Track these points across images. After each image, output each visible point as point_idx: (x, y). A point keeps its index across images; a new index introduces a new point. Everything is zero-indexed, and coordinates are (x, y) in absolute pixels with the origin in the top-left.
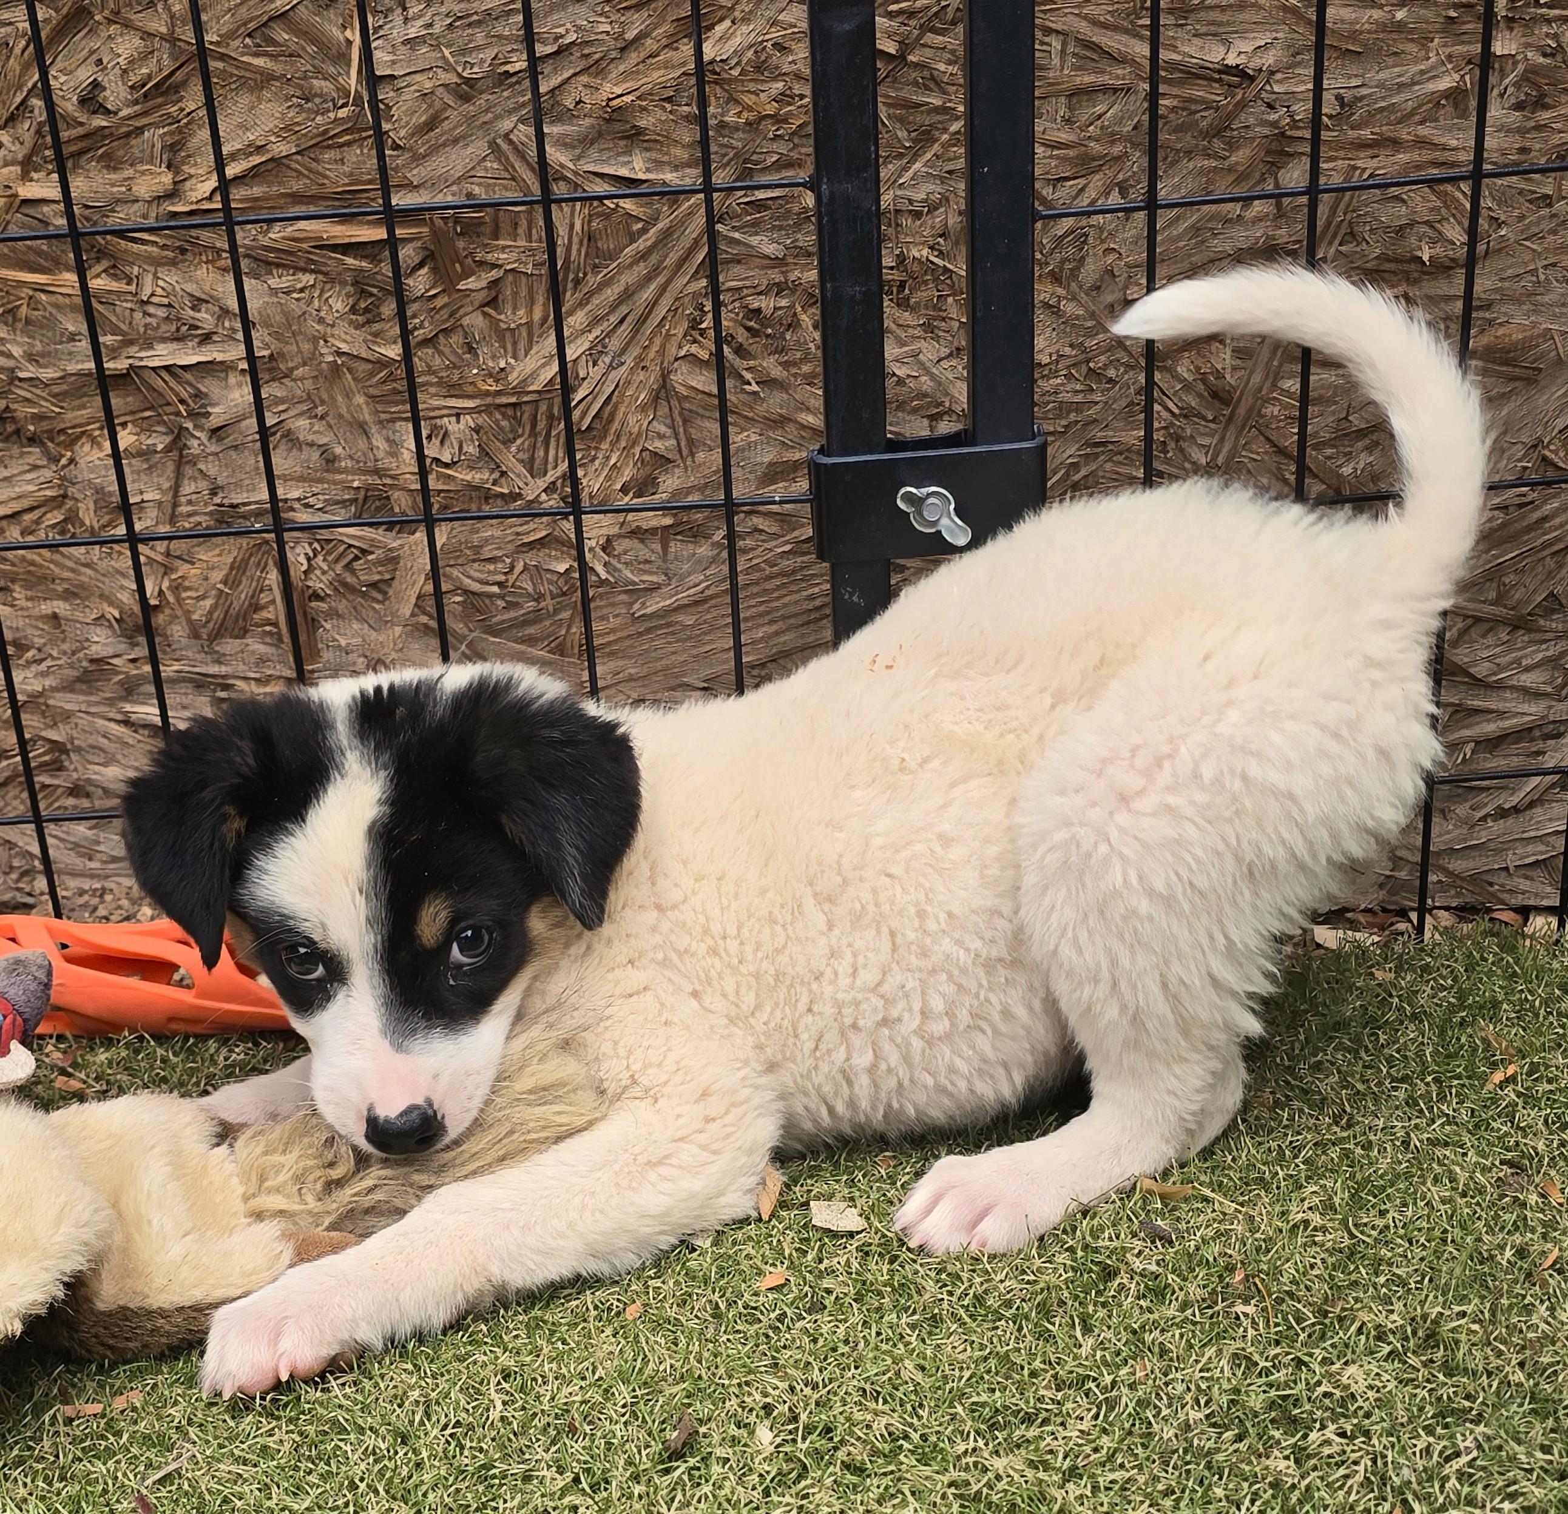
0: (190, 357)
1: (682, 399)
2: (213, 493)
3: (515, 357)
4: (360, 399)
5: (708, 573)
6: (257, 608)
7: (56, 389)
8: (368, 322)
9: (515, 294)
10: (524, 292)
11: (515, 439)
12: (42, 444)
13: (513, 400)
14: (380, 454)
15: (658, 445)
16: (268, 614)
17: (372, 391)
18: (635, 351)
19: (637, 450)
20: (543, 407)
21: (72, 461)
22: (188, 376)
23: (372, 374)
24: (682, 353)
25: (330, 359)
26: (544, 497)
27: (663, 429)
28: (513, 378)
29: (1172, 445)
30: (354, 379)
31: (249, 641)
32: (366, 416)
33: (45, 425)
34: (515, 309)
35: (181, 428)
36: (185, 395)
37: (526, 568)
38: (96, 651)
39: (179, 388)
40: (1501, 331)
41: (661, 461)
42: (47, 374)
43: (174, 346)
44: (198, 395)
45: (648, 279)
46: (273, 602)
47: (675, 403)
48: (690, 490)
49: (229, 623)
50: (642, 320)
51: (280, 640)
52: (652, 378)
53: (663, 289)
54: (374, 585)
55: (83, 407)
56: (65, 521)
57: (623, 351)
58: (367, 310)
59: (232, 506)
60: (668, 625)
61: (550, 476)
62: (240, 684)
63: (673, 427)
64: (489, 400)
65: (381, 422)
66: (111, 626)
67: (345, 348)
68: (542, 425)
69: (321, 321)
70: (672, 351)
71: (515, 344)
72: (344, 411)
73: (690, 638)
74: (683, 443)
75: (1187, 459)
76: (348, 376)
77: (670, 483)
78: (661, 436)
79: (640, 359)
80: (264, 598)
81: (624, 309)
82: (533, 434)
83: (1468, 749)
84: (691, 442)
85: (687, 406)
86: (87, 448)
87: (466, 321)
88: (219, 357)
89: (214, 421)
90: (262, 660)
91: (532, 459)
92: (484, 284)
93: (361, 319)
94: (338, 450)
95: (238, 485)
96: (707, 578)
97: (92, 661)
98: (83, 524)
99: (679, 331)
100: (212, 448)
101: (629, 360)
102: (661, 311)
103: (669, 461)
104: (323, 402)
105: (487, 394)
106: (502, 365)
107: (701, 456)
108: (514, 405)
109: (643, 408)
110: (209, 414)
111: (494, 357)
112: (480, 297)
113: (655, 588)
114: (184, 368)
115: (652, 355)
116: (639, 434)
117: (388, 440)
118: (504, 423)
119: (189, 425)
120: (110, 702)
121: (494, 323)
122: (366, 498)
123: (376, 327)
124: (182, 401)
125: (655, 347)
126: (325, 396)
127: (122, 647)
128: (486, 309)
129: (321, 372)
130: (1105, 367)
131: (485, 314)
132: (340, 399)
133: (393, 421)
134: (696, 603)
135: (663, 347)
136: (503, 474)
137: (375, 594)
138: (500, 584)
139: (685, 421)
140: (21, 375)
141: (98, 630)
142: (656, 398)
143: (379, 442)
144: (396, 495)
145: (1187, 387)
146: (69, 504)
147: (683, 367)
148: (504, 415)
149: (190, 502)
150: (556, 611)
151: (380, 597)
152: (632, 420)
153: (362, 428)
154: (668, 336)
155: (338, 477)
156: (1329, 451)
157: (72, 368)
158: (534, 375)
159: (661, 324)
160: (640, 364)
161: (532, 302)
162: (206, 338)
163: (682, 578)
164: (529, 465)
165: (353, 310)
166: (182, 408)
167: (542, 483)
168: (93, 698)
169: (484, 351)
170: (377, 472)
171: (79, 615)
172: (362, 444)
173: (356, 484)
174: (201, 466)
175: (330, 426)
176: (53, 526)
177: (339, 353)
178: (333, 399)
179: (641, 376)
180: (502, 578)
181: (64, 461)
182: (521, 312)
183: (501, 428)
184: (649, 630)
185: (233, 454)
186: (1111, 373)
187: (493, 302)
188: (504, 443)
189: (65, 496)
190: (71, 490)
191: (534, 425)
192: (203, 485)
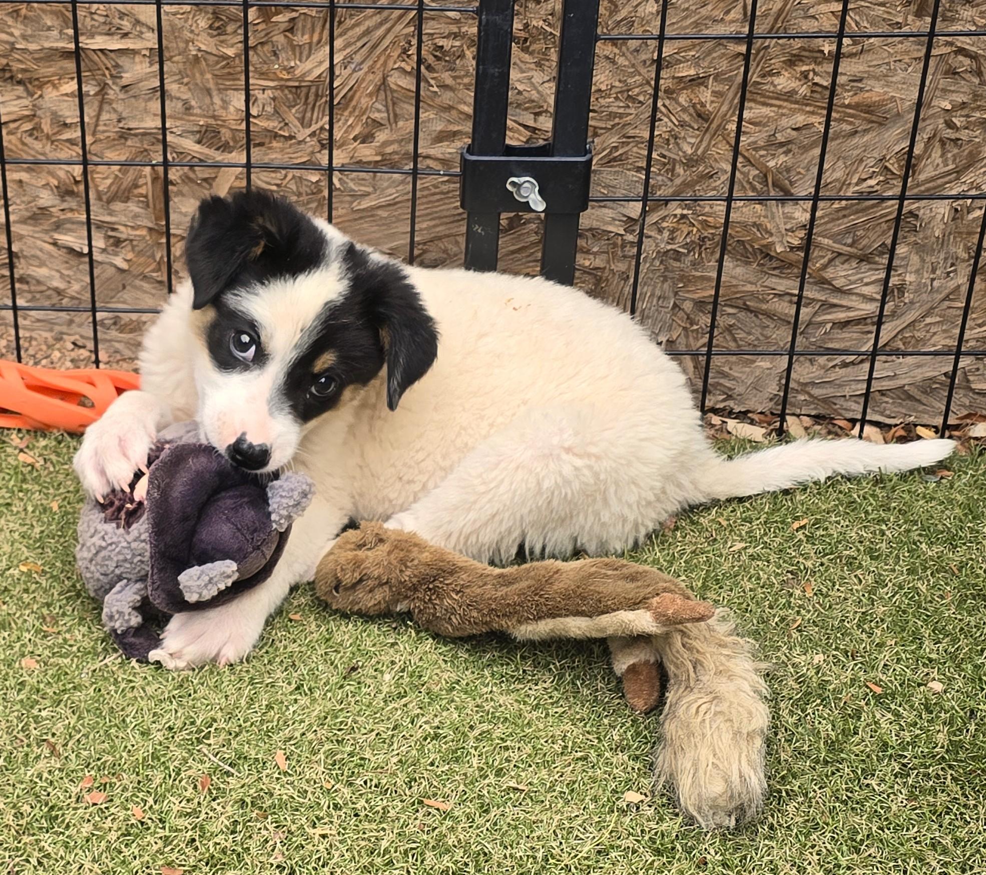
0: (115, 44)
1: (392, 91)
2: (119, 121)
3: (300, 60)
4: (209, 76)
5: (399, 188)
6: (136, 186)
7: (36, 56)
8: (219, 34)
9: (304, 27)
10: (309, 25)
11: (294, 106)
12: (25, 85)
13: (297, 84)
14: (217, 107)
15: (376, 116)
16: (143, 191)
17: (216, 73)
18: (369, 63)
19: (364, 118)
20: (313, 90)
21: (41, 96)
22: (112, 55)
23: (217, 63)
24: (396, 66)
25: (194, 53)
26: (308, 139)
27: (380, 107)
28: (298, 72)
29: (672, 141)
30: (208, 65)
31: (129, 204)
32: (211, 85)
33: (28, 75)
34: (303, 35)
35: (106, 84)
36: (109, 66)
37: (294, 177)
38: (42, 203)
39: (106, 62)
40: (867, 95)
41: (377, 124)
42: (33, 47)
43: (107, 38)
44: (117, 66)
45: (381, 24)
46: (146, 184)
47: (389, 93)
48: (392, 142)
49: (119, 194)
50: (375, 47)
51: (148, 206)
52: (378, 78)
53: (389, 30)
54: (205, 180)
55: (50, 66)
56: (33, 129)
57: (362, 63)
58: (218, 28)
59: (129, 129)
60: (372, 216)
61: (314, 127)
62: (122, 228)
63: (386, 106)
64: (283, 83)
65: (219, 90)
66: (52, 190)
67: (203, 48)
68: (311, 98)
69: (192, 32)
70: (390, 64)
71: (301, 53)
72: (199, 81)
73: (384, 225)
74: (392, 115)
75: (680, 149)
76: (204, 63)
77: (381, 136)
78: (379, 111)
79: (371, 68)
80: (141, 181)
81: (365, 40)
82: (306, 103)
83: (829, 326)
84: (396, 115)
85: (395, 95)
86: (50, 89)
87: (274, 39)
88: (132, 47)
89: (124, 82)
90: (136, 216)
91: (303, 117)
92: (287, 19)
93: (215, 33)
94: (193, 103)
95: (134, 117)
96: (397, 192)
97: (40, 208)
98: (42, 131)
99: (395, 54)
100: (122, 96)
101: (365, 67)
102: (386, 42)
103: (382, 125)
104: (187, 76)
105: (282, 79)
106: (292, 64)
107: (401, 124)
108: (296, 87)
109: (370, 95)
110: (121, 77)
111: (288, 60)
112: (283, 26)
113: (368, 194)
114: (111, 51)
115: (378, 66)
116: (366, 109)
117: (222, 100)
118: (290, 96)
119: (110, 82)
120: (46, 232)
121: (290, 41)
122: (206, 131)
123: (222, 38)
124: (107, 68)
125: (381, 62)
126: (189, 72)
127: (57, 202)
128: (287, 34)
129: (188, 59)
130: (638, 95)
131: (286, 36)
132: (197, 75)
133: (226, 90)
134: (389, 205)
135: (385, 62)
136: (286, 124)
137: (205, 184)
138: (278, 185)
139: (394, 104)
140: (18, 46)
141: (45, 191)
142: (379, 89)
143: (217, 100)
144: (223, 130)
145: (684, 110)
146: (36, 120)
147: (396, 74)
148: (290, 92)
149: (105, 125)
150: (308, 203)
151: (208, 186)
152: (363, 101)
153: (208, 92)
154: (389, 56)
155: (192, 118)
156: (763, 153)
157: (47, 45)
158: (310, 71)
159: (386, 49)
160: (371, 70)
161: (313, 31)
162: (125, 35)
163: (384, 190)
164: (302, 121)
165: (211, 27)
166: (107, 72)
167: (308, 131)
168: (37, 229)
169: (282, 56)
170: (214, 117)
171: (34, 182)
172: (207, 100)
173: (201, 123)
174: (114, 105)
175: (190, 89)
176: (26, 131)
177: (199, 50)
178: (194, 75)
179: (371, 77)
180: (279, 182)
181: (36, 96)
182: (306, 37)
183: (288, 99)
184: (361, 218)
185: (133, 100)
186: (641, 98)
187: (291, 30)
188: (289, 107)
189: (34, 115)
190: (39, 113)
191: (307, 98)
192: (114, 117)
